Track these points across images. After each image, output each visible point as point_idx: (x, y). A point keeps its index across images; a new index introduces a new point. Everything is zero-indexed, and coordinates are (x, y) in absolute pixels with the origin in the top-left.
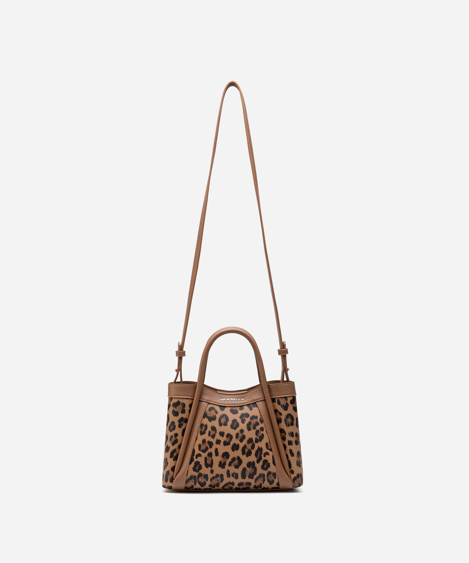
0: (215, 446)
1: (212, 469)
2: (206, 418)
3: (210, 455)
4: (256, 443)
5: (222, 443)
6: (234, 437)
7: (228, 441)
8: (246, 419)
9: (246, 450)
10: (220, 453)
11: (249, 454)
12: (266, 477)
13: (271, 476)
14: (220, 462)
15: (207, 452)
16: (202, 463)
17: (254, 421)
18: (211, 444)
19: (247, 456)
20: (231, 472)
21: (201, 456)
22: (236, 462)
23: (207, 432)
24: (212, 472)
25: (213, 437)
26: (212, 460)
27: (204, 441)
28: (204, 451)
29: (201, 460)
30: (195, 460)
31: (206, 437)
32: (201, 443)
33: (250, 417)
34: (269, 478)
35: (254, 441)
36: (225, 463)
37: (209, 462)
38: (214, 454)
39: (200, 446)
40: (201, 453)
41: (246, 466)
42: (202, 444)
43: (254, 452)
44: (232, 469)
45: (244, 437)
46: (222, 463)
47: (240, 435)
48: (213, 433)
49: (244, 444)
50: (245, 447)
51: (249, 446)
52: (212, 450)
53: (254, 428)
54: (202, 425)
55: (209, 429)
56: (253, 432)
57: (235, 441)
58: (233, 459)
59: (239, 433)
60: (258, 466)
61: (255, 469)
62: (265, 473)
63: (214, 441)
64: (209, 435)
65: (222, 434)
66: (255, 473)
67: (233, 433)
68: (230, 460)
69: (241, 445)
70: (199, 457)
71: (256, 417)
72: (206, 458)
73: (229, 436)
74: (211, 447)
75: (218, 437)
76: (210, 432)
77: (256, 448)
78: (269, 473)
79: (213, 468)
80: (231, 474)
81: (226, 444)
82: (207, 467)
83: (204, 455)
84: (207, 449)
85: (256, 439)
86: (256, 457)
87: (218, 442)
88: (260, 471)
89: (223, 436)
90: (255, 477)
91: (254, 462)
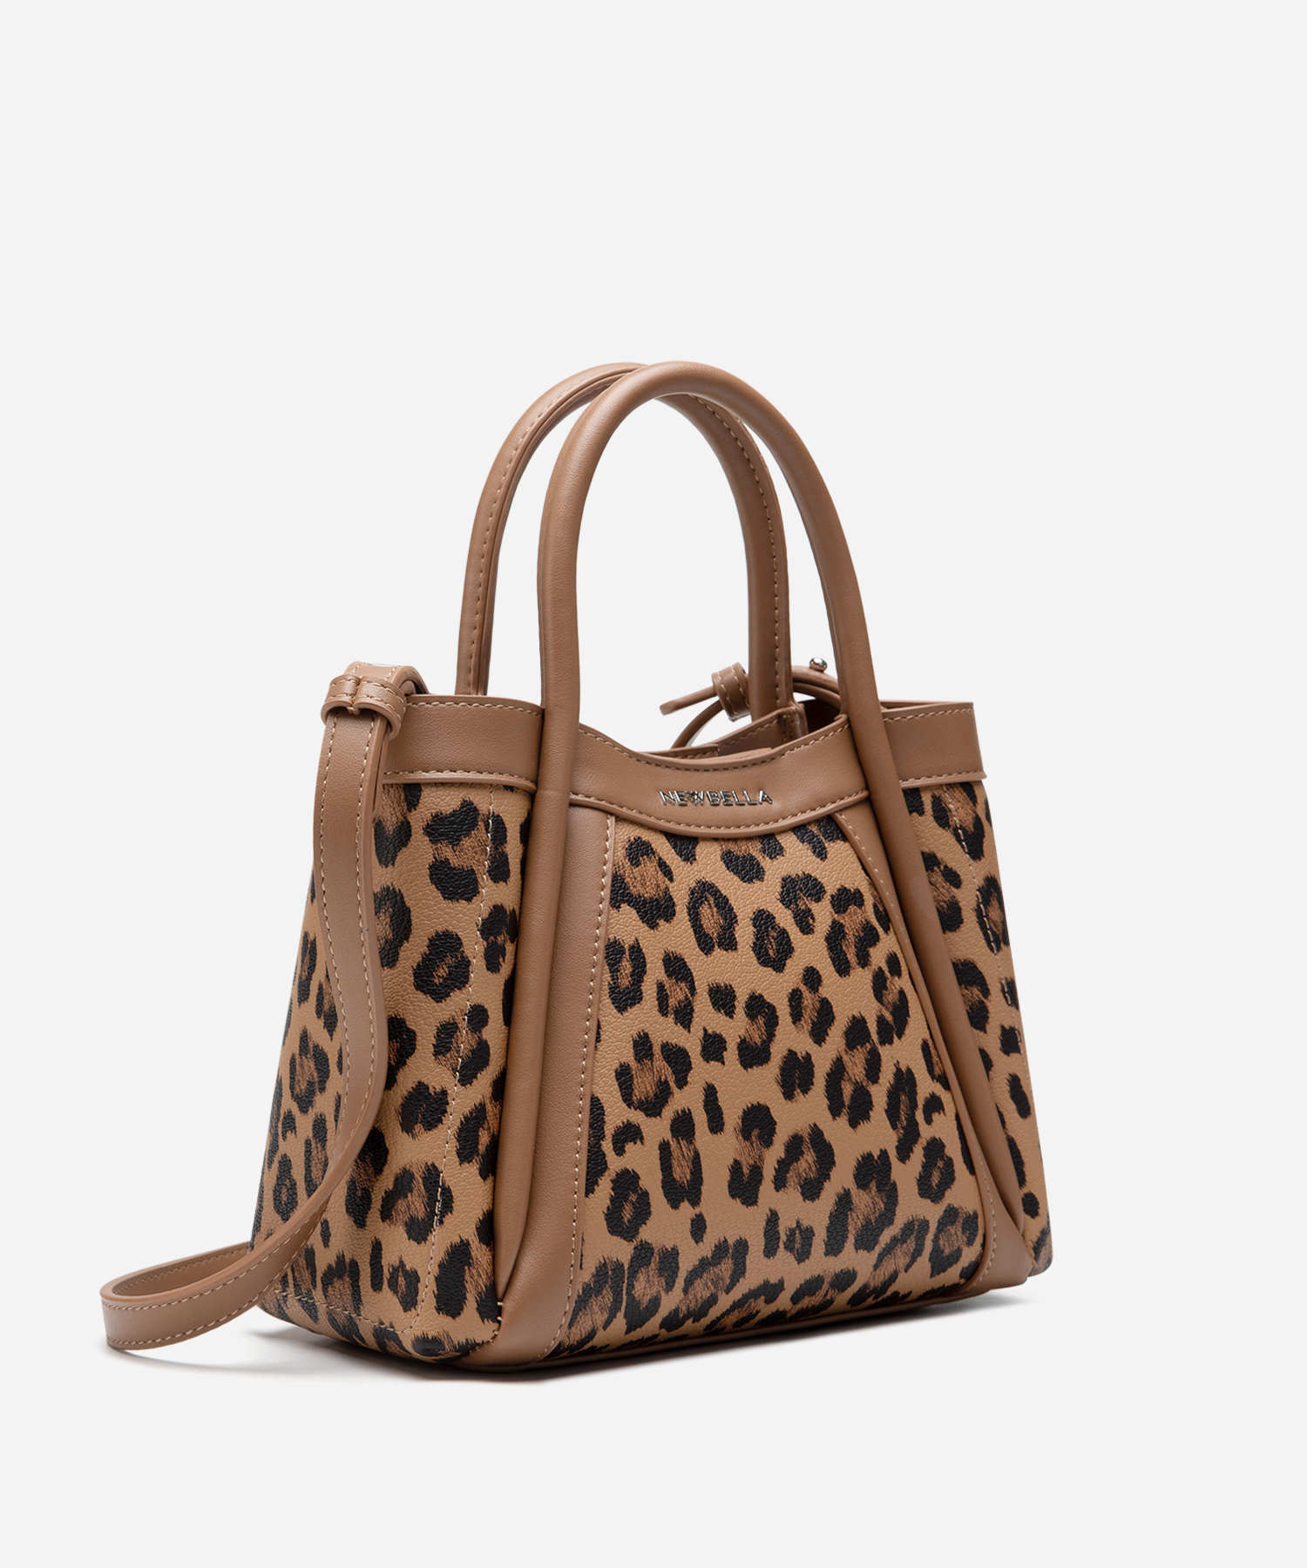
0: (703, 1070)
1: (697, 1210)
2: (625, 907)
3: (683, 1126)
4: (882, 1043)
5: (731, 1054)
6: (783, 1011)
7: (758, 1041)
8: (814, 907)
9: (847, 1090)
10: (732, 1116)
11: (859, 1111)
12: (930, 1237)
13: (956, 1230)
14: (736, 1168)
15: (668, 1113)
16: (651, 1181)
17: (852, 921)
18: (678, 1059)
19: (854, 1123)
20: (785, 1224)
21: (642, 1139)
22: (807, 1161)
23: (649, 989)
24: (698, 1228)
25: (684, 1016)
26: (697, 1156)
27: (642, 1045)
28: (652, 1107)
29: (642, 1160)
30: (615, 1164)
31: (646, 1017)
32: (628, 1056)
33: (827, 898)
34: (941, 1242)
35: (875, 1037)
36: (757, 1172)
37: (681, 1172)
38: (700, 1119)
39: (624, 1076)
40: (637, 1117)
41: (850, 1183)
42: (634, 1065)
43: (879, 1094)
44: (791, 1207)
45: (825, 1014)
46: (746, 1170)
47: (808, 999)
48: (677, 994)
49: (833, 1055)
50: (838, 1071)
51: (856, 1067)
52: (688, 1098)
53: (864, 961)
54: (614, 951)
55: (655, 972)
56: (861, 978)
57: (790, 1038)
58: (794, 1147)
59: (803, 988)
60: (905, 1175)
61: (890, 1194)
62: (932, 1212)
63: (691, 1042)
64: (663, 1009)
65: (723, 998)
66: (887, 1217)
67: (776, 987)
68: (777, 1151)
69: (823, 1059)
70: (629, 1147)
71: (855, 898)
72: (664, 1148)
73: (758, 1007)
74: (682, 1082)
75: (706, 1016)
76: (661, 987)
77: (887, 1076)
78: (951, 1215)
79: (705, 1208)
80: (783, 1238)
81: (753, 1055)
82: (675, 1204)
83: (657, 1129)
84: (662, 1095)
85: (881, 1020)
86: (894, 1127)
87: (713, 1047)
88: (911, 1205)
89: (730, 1013)
90: (885, 1237)
91: (884, 1154)
